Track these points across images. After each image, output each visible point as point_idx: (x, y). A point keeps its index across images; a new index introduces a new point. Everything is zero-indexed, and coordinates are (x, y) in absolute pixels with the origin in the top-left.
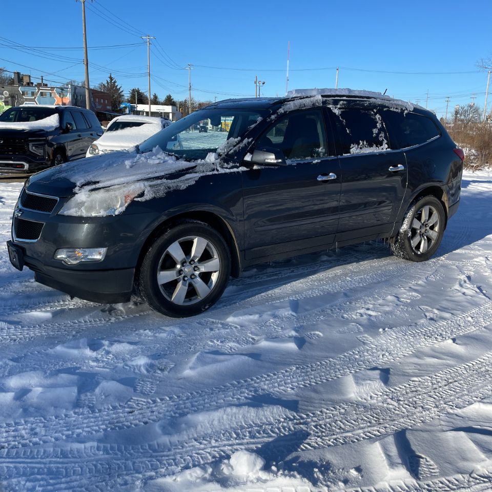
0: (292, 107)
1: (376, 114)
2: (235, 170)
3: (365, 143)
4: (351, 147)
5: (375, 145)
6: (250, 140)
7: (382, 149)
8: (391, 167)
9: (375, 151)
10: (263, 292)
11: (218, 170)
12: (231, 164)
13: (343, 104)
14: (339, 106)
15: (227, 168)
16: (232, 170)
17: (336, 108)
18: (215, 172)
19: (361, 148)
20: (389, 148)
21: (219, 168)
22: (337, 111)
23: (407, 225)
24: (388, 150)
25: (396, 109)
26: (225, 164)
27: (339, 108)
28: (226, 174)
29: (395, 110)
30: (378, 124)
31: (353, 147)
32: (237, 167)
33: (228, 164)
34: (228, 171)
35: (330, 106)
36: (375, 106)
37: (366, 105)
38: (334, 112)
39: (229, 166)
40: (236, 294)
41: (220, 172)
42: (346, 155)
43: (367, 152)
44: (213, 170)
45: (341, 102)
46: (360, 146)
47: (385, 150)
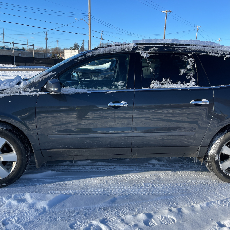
0: (101, 52)
1: (189, 57)
2: (35, 93)
3: (168, 80)
4: (152, 83)
5: (179, 83)
6: (53, 74)
7: (188, 85)
8: (193, 101)
9: (179, 87)
10: (63, 181)
11: (20, 93)
12: (33, 89)
13: (154, 50)
14: (149, 51)
15: (28, 92)
16: (31, 94)
17: (145, 53)
18: (18, 94)
19: (163, 84)
20: (196, 85)
21: (21, 92)
22: (144, 55)
23: (214, 150)
24: (195, 86)
25: (216, 53)
26: (28, 89)
27: (149, 53)
28: (25, 96)
29: (214, 55)
30: (188, 66)
31: (154, 83)
32: (37, 92)
33: (30, 89)
34: (27, 94)
35: (140, 51)
36: (190, 51)
37: (179, 50)
38: (142, 55)
39: (30, 91)
40: (51, 177)
41: (21, 94)
42: (144, 88)
43: (169, 87)
44: (17, 93)
45: (153, 49)
46: (162, 83)
47: (190, 87)
